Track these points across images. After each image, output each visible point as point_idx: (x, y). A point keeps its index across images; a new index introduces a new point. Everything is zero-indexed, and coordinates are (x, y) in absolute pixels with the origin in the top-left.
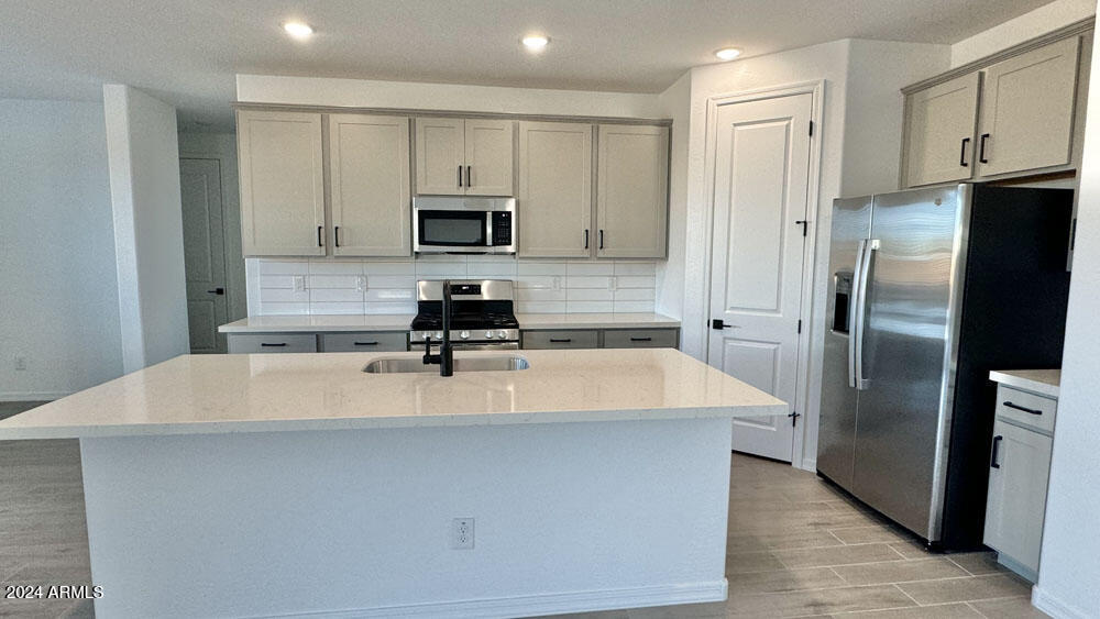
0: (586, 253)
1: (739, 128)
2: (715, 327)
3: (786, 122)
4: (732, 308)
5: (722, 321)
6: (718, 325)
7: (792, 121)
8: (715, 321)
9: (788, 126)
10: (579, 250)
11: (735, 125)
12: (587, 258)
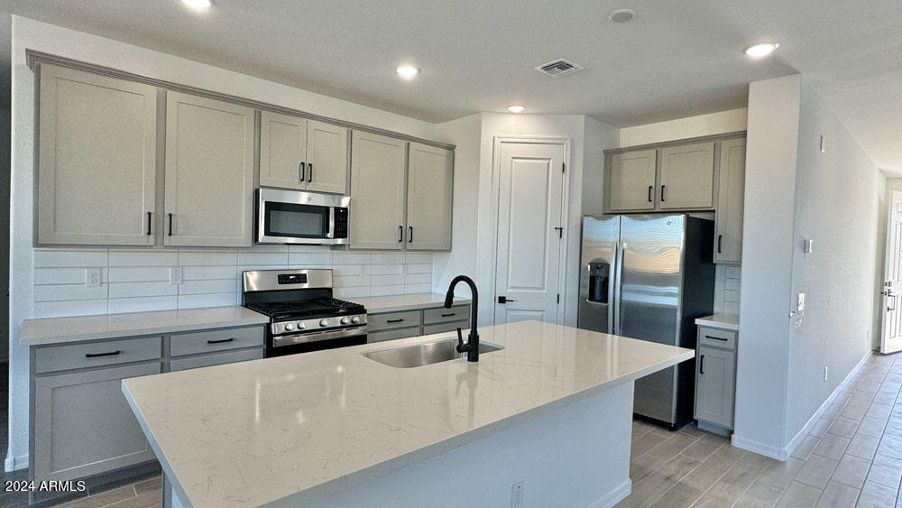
0: (400, 246)
1: (517, 160)
2: (500, 302)
3: (547, 161)
4: (512, 288)
5: (504, 298)
6: (502, 300)
7: (551, 161)
8: (500, 297)
9: (548, 164)
10: (394, 243)
11: (513, 158)
12: (399, 250)
